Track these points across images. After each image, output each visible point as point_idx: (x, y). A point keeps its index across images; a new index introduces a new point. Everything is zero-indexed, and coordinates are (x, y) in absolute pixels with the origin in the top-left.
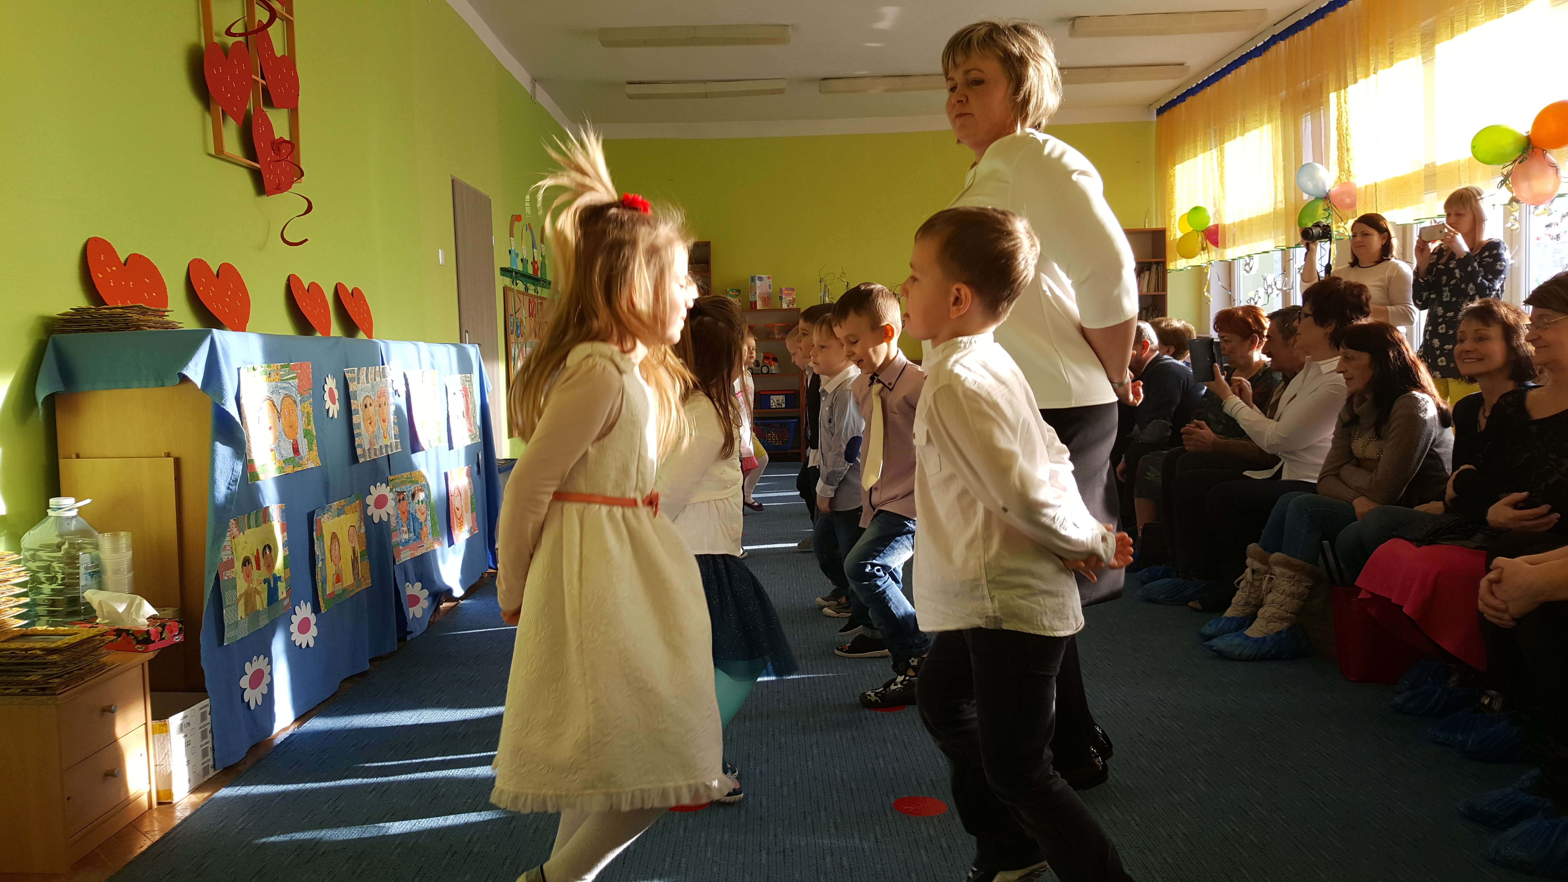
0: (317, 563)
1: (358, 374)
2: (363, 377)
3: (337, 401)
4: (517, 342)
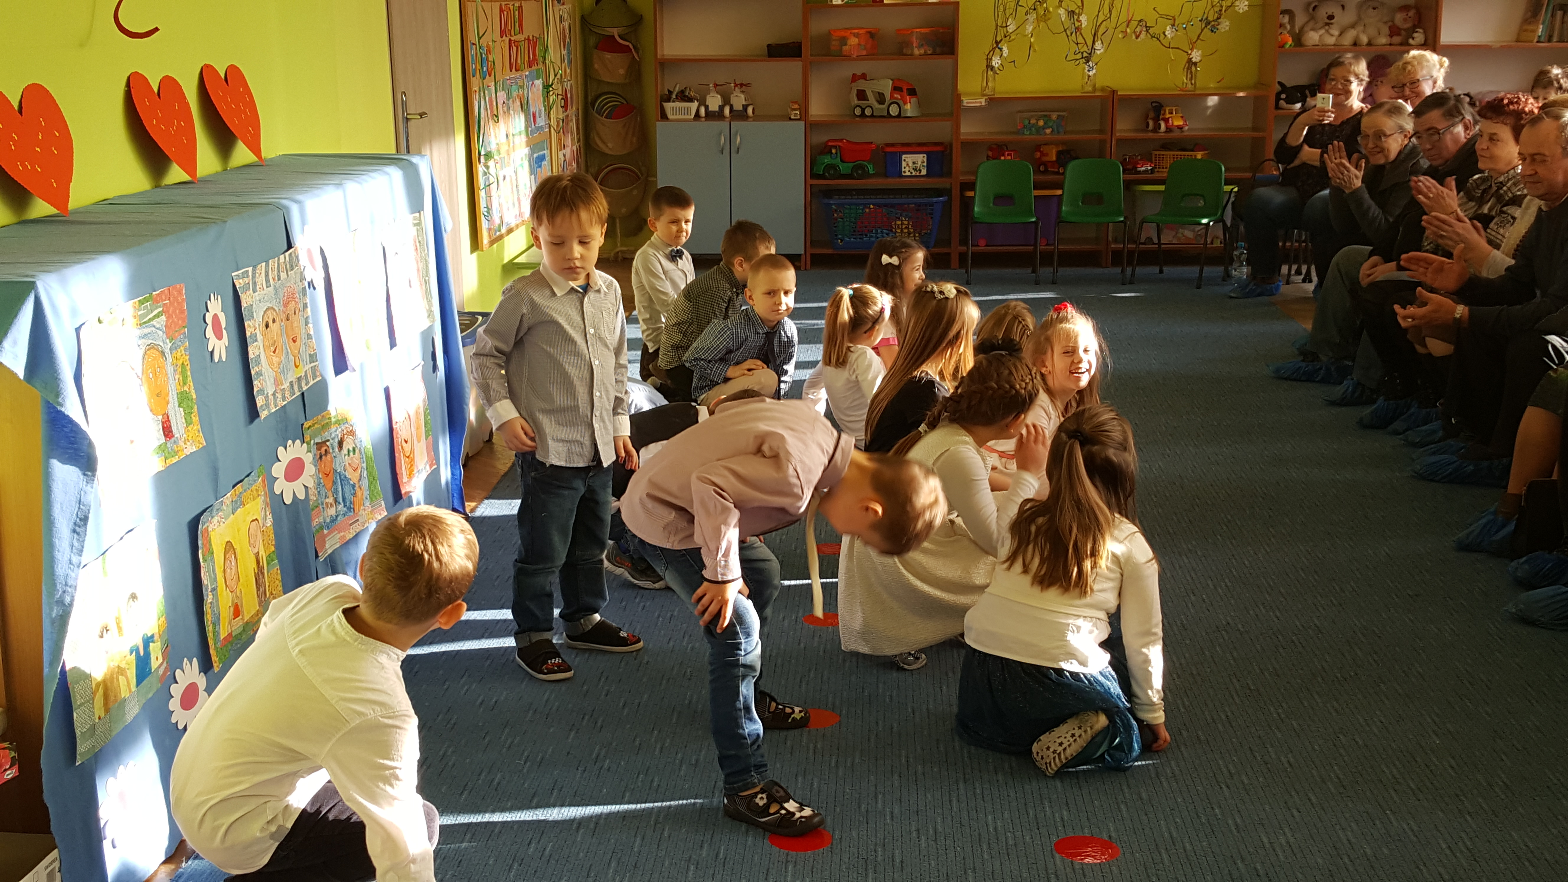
1: (254, 277)
2: (261, 280)
3: (224, 331)
4: (483, 89)
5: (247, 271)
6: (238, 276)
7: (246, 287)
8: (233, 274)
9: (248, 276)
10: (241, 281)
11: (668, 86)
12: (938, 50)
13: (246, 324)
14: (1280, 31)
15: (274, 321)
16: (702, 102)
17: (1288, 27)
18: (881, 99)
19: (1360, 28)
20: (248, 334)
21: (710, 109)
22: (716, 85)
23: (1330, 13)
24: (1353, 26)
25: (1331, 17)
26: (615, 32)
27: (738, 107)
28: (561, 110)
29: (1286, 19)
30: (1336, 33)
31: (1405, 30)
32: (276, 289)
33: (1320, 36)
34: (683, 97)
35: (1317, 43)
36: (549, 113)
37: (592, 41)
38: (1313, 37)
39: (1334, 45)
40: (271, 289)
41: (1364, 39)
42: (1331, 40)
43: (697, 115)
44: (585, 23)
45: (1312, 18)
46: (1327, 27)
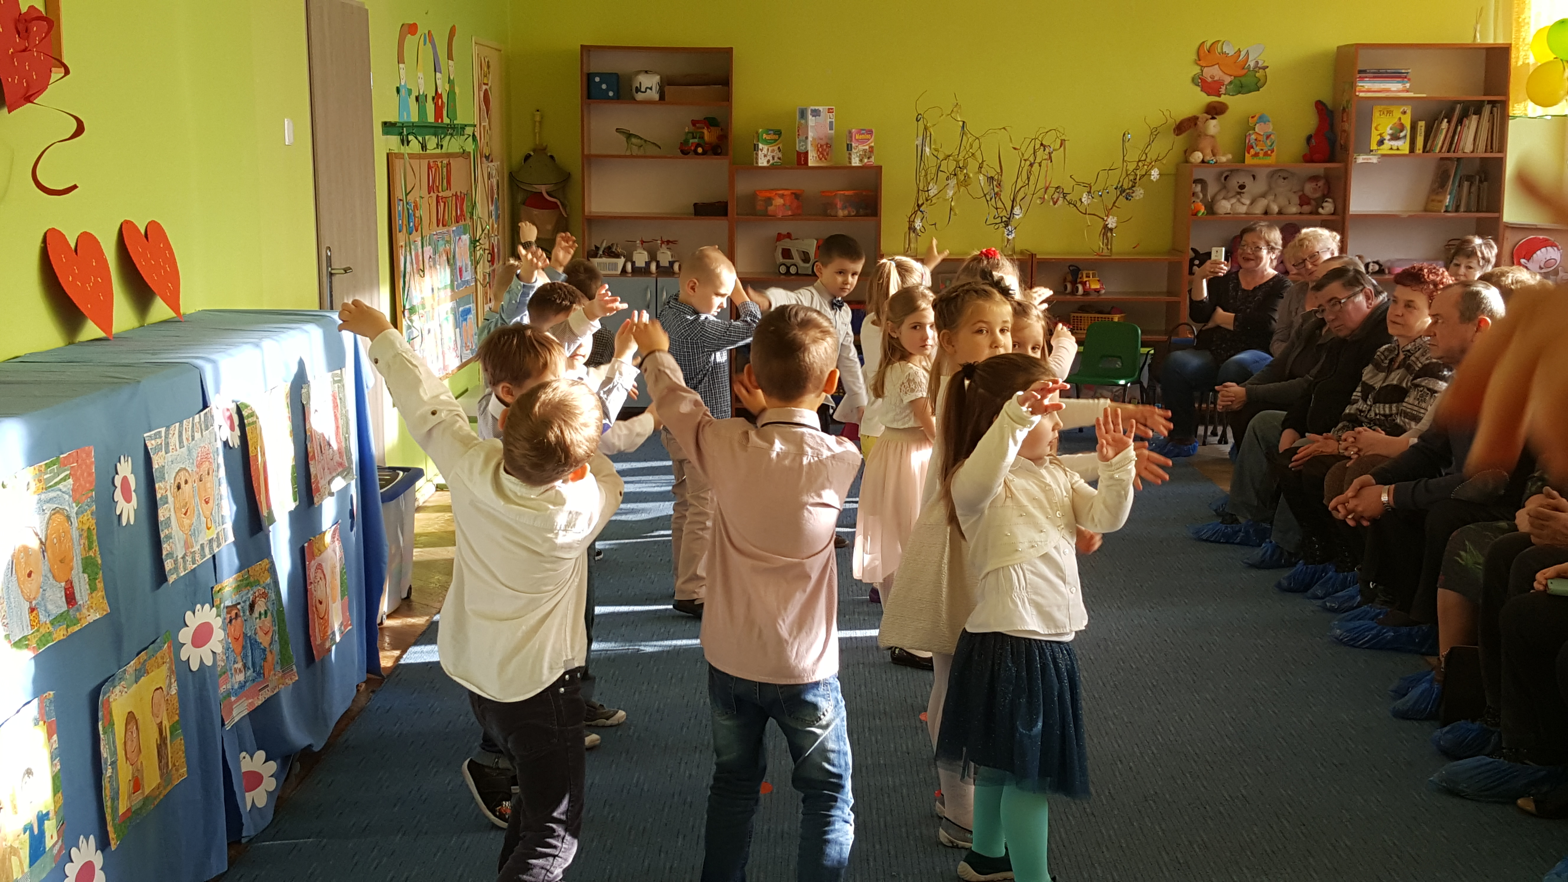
0: (104, 772)
1: (166, 437)
2: (174, 440)
3: (134, 494)
4: (409, 244)
5: (160, 432)
6: (150, 436)
7: (158, 448)
8: (145, 435)
9: (161, 437)
10: (153, 442)
11: (595, 242)
12: (861, 212)
13: (157, 486)
14: (1194, 199)
15: (186, 482)
16: (629, 258)
17: (1201, 196)
18: (806, 258)
19: (1271, 197)
20: (159, 496)
21: (637, 265)
22: (643, 242)
23: (1241, 182)
24: (1264, 196)
25: (1242, 187)
26: (543, 189)
27: (664, 263)
28: (487, 264)
29: (1198, 188)
30: (1248, 202)
31: (1314, 199)
32: (189, 450)
33: (1232, 205)
34: (610, 253)
35: (1229, 211)
36: (476, 268)
37: (520, 198)
38: (1225, 206)
39: (1246, 214)
40: (184, 450)
41: (1275, 208)
42: (1243, 209)
43: (624, 271)
44: (514, 180)
45: (1224, 187)
46: (1238, 196)
